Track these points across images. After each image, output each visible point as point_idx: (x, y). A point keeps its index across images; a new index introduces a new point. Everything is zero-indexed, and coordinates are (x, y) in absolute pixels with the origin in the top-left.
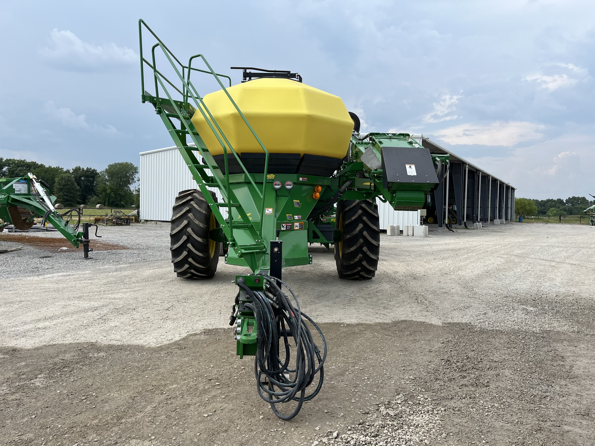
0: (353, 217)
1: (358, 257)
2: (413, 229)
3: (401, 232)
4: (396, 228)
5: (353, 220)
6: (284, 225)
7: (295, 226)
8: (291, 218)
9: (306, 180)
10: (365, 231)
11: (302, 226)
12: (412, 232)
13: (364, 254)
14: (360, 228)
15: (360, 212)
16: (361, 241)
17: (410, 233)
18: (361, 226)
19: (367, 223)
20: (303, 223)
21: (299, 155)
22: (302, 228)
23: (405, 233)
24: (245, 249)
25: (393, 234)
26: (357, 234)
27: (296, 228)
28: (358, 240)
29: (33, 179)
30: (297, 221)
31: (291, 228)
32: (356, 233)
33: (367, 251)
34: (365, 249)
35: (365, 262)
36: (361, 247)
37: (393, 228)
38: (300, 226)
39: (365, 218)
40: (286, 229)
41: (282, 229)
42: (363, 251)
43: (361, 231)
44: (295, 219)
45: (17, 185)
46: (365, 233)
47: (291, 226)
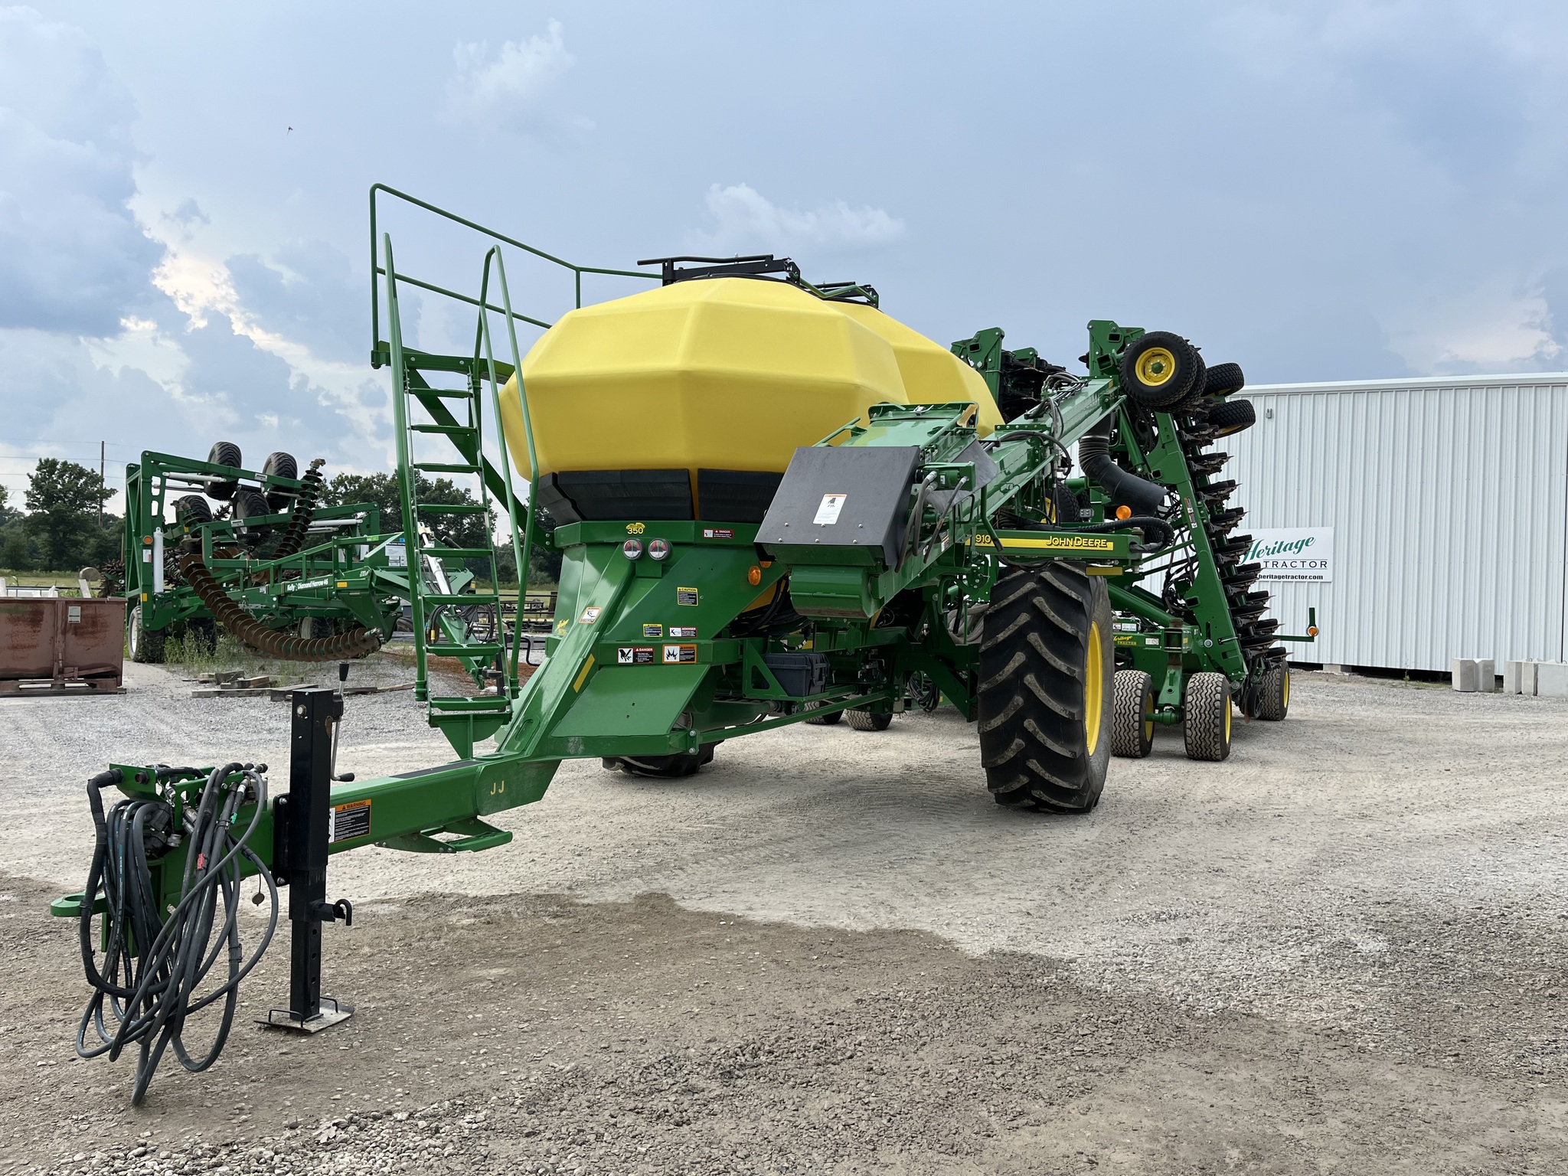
0: (1002, 634)
1: (1013, 746)
2: (1536, 674)
3: (1499, 679)
4: (1481, 667)
5: (999, 640)
6: (626, 650)
7: (666, 652)
8: (658, 634)
9: (728, 536)
10: (1030, 672)
11: (693, 654)
12: (1532, 683)
13: (1029, 737)
14: (1017, 665)
15: (1024, 618)
16: (1019, 700)
17: (1527, 685)
18: (1019, 658)
19: (1037, 651)
20: (695, 646)
21: (685, 472)
22: (693, 659)
23: (1508, 685)
24: (443, 707)
25: (1471, 686)
26: (1006, 682)
27: (671, 659)
28: (1010, 698)
29: (424, 536)
30: (676, 641)
31: (651, 659)
32: (1004, 677)
33: (1037, 730)
34: (1030, 724)
35: (1035, 761)
36: (1020, 716)
37: (1469, 669)
38: (685, 654)
39: (1034, 637)
40: (635, 660)
41: (621, 660)
42: (1026, 729)
43: (1020, 672)
44: (672, 635)
45: (394, 548)
46: (1030, 679)
47: (649, 653)
